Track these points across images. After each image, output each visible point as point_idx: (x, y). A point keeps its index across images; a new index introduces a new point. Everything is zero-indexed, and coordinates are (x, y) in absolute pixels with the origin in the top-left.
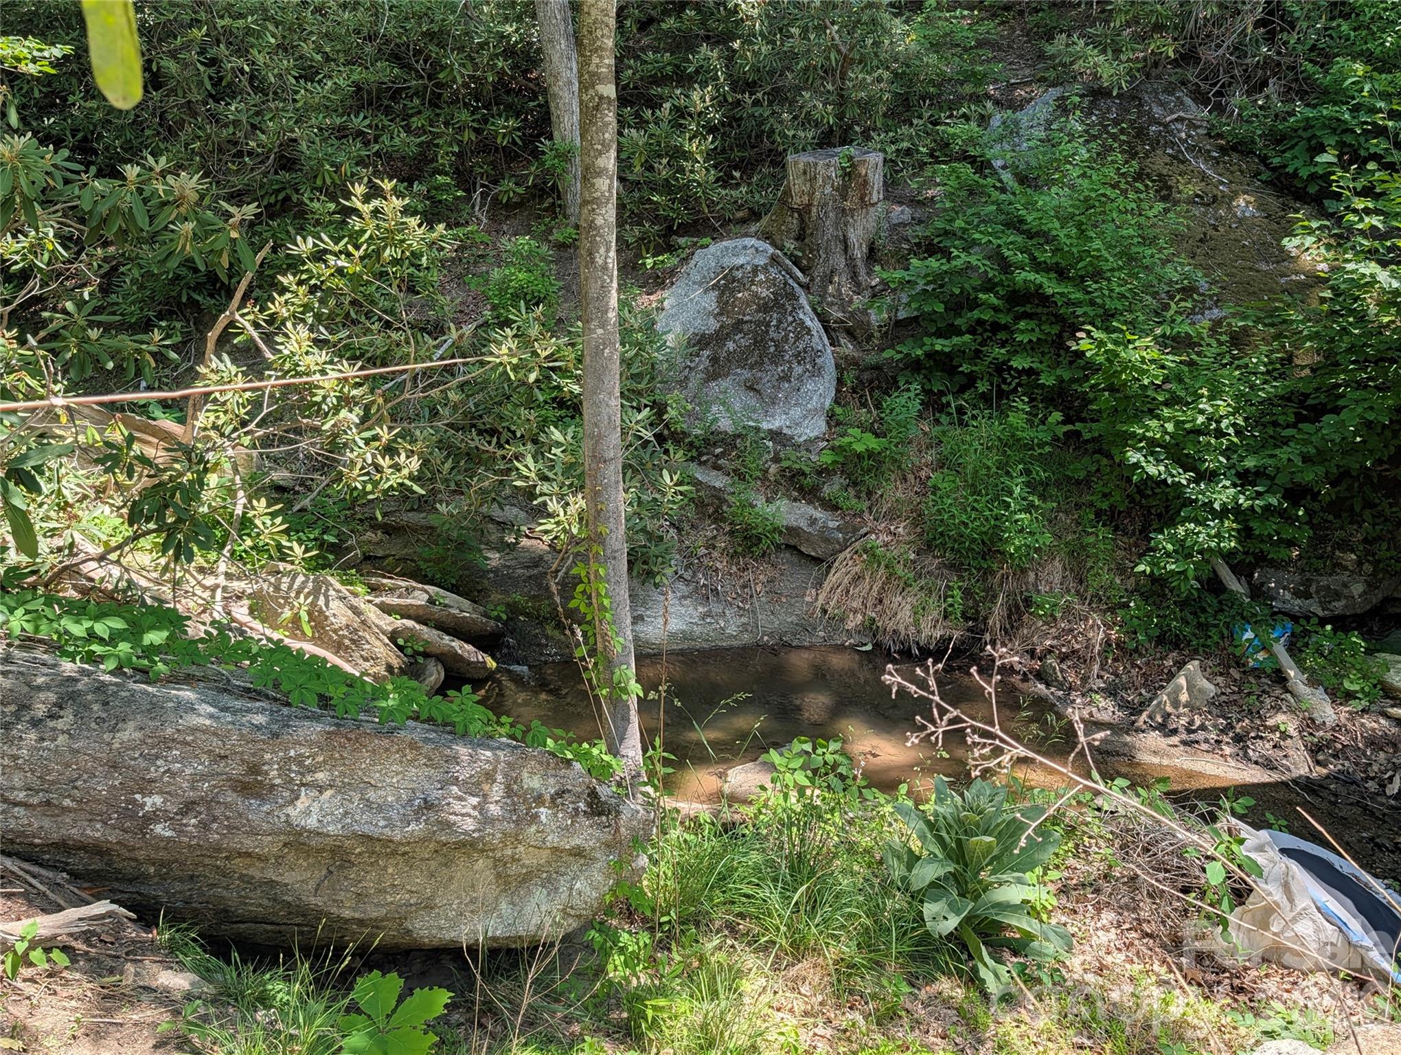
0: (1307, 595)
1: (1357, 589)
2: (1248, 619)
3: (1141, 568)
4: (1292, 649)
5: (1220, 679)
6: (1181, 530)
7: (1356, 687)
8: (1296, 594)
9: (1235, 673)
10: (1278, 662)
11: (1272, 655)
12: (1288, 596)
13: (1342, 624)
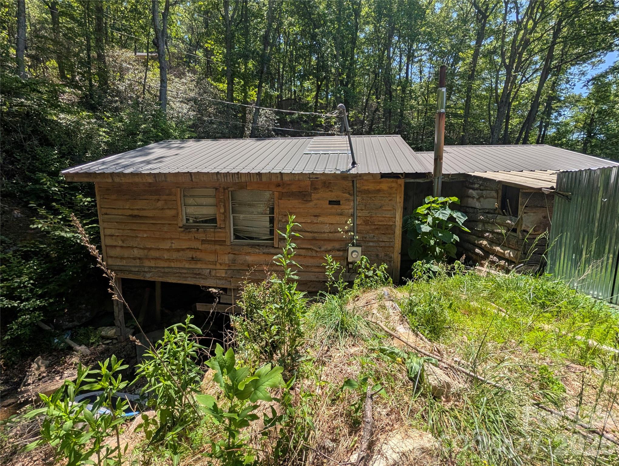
0: (73, 321)
1: (88, 314)
2: (54, 336)
3: (6, 338)
4: (72, 339)
5: (50, 358)
6: (20, 320)
7: (94, 341)
8: (69, 322)
9: (55, 353)
10: (68, 344)
11: (66, 343)
12: (67, 323)
13: (86, 325)
